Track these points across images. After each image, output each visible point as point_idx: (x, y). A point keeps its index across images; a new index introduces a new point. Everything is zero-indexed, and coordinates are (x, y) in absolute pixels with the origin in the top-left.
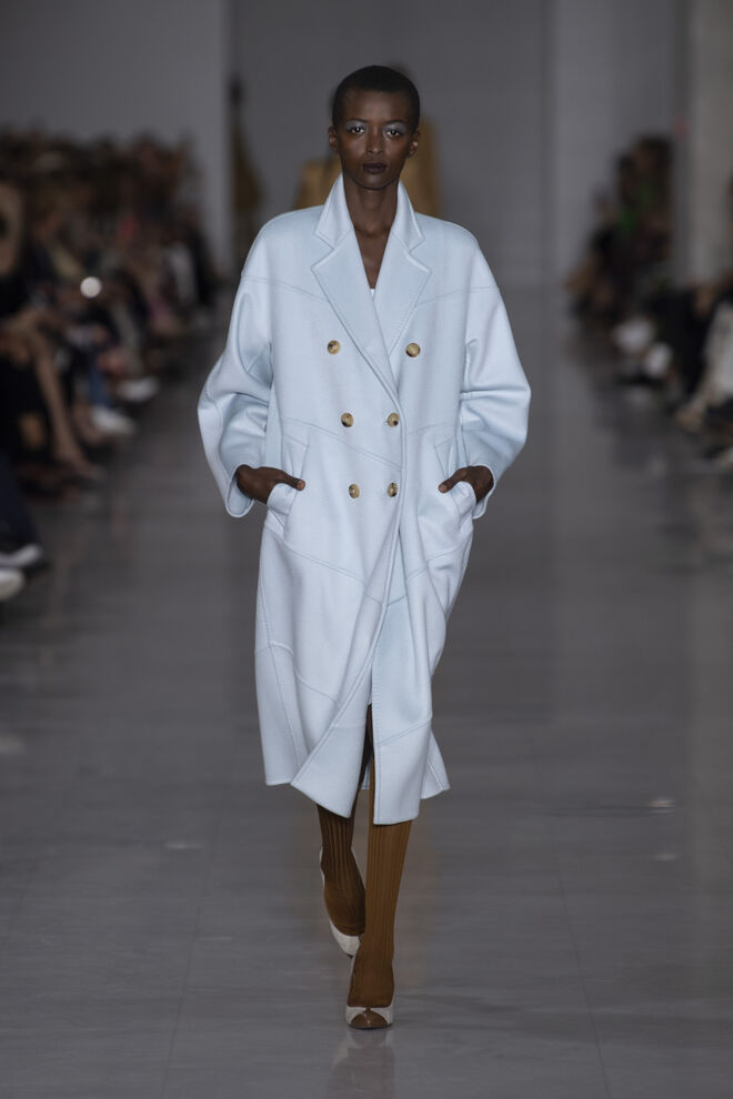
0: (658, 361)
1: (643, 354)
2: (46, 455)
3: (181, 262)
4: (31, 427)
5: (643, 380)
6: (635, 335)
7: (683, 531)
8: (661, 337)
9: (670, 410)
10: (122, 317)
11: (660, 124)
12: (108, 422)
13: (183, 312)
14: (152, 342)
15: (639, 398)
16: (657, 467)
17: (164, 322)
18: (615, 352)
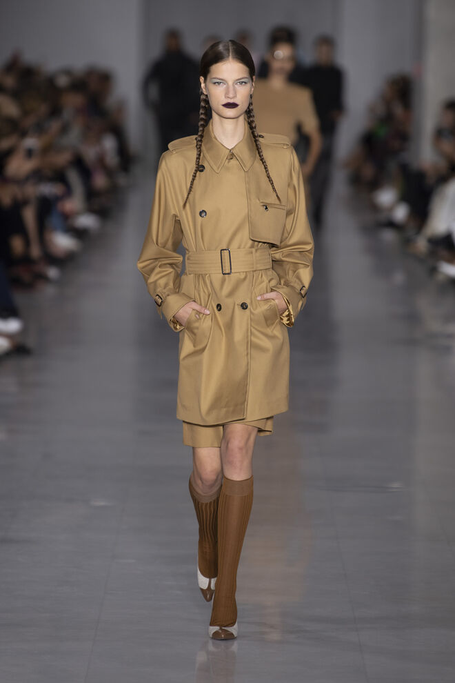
0: (401, 213)
1: (391, 209)
2: (26, 260)
4: (17, 244)
5: (391, 224)
6: (386, 197)
7: (413, 318)
8: (404, 198)
9: (407, 242)
10: (74, 177)
11: (404, 66)
13: (109, 173)
14: (91, 195)
15: (389, 236)
16: (399, 278)
17: (100, 181)
18: (375, 208)
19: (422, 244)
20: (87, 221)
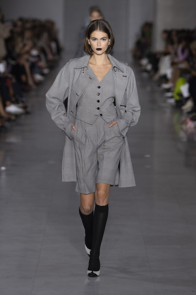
0: (149, 67)
1: (146, 66)
2: (26, 83)
3: (53, 45)
4: (24, 78)
5: (146, 71)
6: (144, 62)
7: (153, 101)
8: (150, 62)
9: (151, 77)
10: (42, 56)
11: (150, 20)
12: (38, 77)
13: (53, 54)
14: (48, 61)
15: (145, 75)
16: (148, 88)
17: (50, 57)
18: (140, 65)
19: (156, 77)
20: (46, 71)
